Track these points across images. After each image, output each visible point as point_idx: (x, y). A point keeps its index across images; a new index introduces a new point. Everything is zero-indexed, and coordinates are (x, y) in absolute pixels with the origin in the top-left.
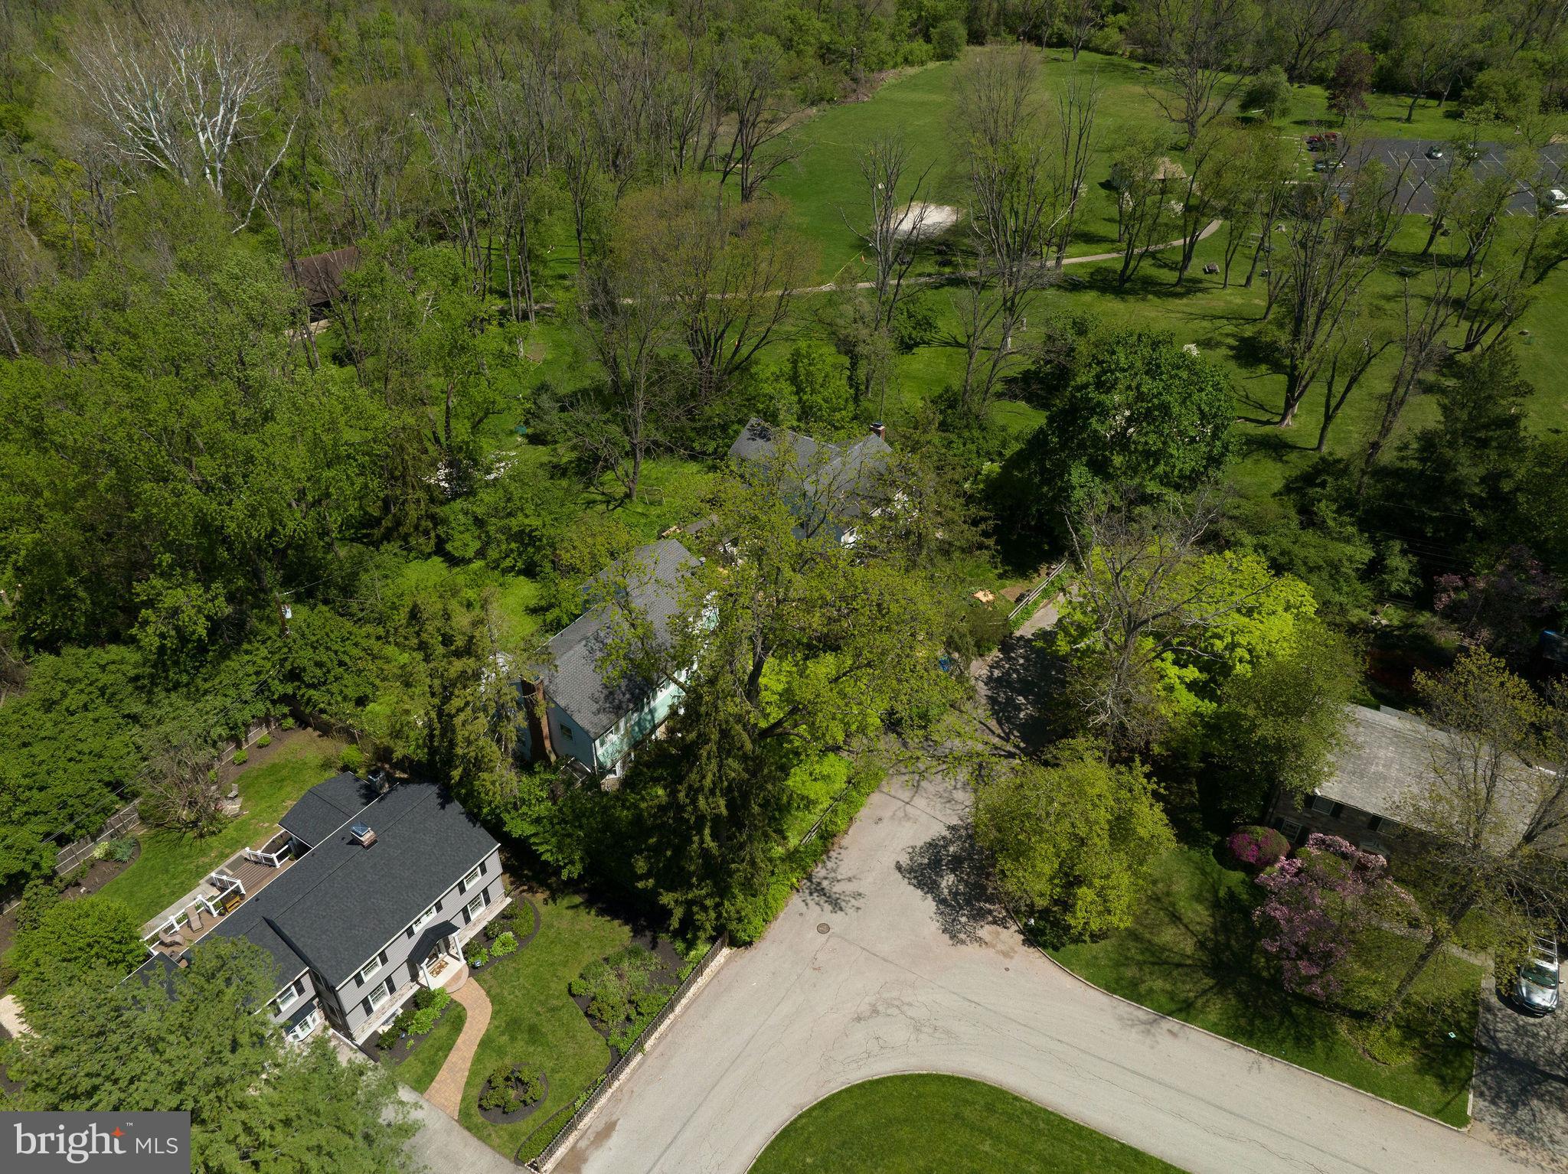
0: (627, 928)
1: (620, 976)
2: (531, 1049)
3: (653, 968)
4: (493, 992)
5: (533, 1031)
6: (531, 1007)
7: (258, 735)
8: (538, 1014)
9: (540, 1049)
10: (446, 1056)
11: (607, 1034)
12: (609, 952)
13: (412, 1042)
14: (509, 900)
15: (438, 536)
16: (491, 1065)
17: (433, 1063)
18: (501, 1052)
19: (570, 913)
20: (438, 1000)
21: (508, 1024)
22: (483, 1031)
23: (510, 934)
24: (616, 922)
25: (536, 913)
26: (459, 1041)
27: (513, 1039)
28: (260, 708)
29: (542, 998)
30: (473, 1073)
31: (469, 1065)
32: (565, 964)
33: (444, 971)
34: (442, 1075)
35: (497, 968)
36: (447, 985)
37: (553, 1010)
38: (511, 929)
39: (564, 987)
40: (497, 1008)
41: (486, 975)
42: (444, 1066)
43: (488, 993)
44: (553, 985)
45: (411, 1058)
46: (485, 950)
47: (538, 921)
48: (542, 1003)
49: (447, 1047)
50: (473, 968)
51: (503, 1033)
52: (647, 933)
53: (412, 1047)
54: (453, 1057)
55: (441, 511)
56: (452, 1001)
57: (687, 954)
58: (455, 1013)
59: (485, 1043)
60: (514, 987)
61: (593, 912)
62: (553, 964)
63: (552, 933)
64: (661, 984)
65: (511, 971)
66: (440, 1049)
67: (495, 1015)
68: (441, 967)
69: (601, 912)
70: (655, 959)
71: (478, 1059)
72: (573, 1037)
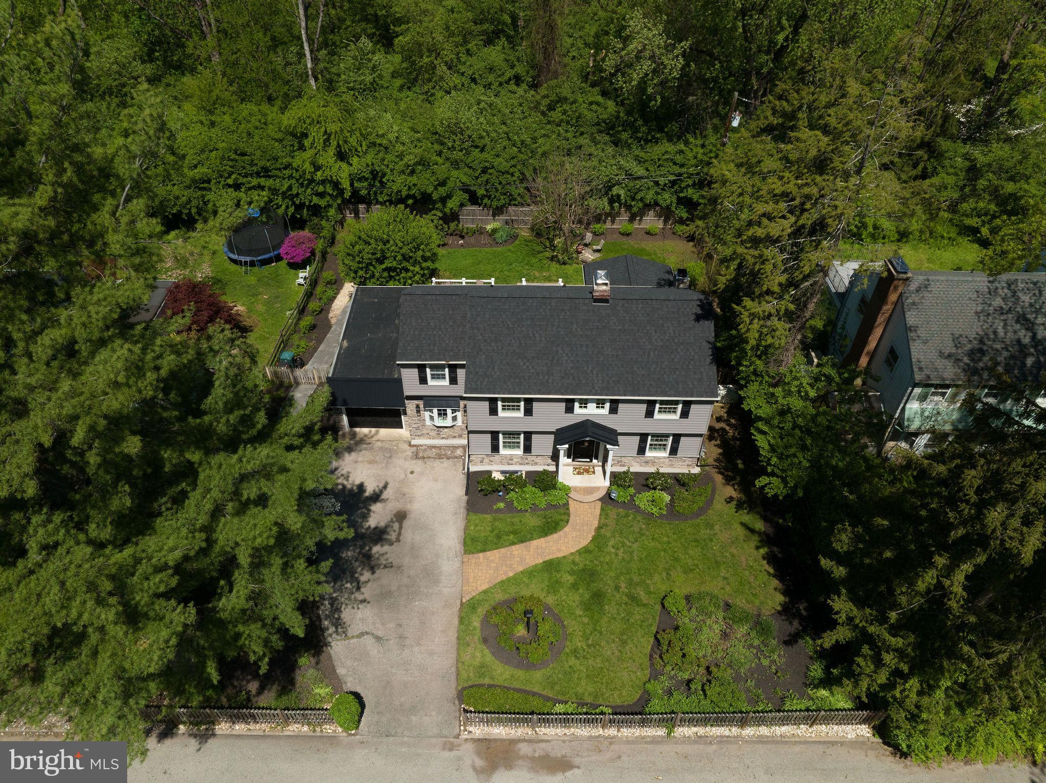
0: (780, 598)
1: (725, 635)
2: (579, 612)
3: (766, 662)
4: (603, 531)
5: (598, 597)
6: (617, 577)
7: (651, 221)
8: (617, 588)
9: (586, 620)
10: (513, 544)
11: (655, 675)
12: (740, 602)
13: (502, 505)
14: (696, 470)
15: (925, 168)
16: (535, 589)
17: (499, 537)
18: (554, 587)
19: (741, 531)
20: (554, 492)
21: (584, 570)
22: (560, 555)
23: (667, 498)
24: (775, 583)
25: (709, 503)
26: (535, 543)
27: (574, 586)
28: (667, 198)
29: (636, 579)
30: (514, 580)
31: (521, 569)
32: (687, 571)
33: (586, 476)
34: (494, 555)
35: (627, 516)
36: (576, 489)
37: (633, 599)
38: (672, 495)
39: (663, 588)
40: (592, 547)
41: (613, 512)
42: (503, 550)
43: (599, 528)
44: (656, 578)
45: (489, 517)
46: (632, 490)
47: (702, 511)
48: (631, 583)
49: (522, 537)
50: (608, 496)
51: (572, 573)
52: (796, 623)
53: (499, 511)
54: (517, 550)
55: (944, 144)
56: (566, 505)
57: (816, 687)
58: (557, 517)
59: (551, 566)
60: (623, 545)
61: (762, 551)
62: (676, 560)
63: (704, 533)
64: (757, 686)
65: (637, 530)
66: (515, 532)
67: (586, 551)
68: (587, 471)
69: (770, 559)
70: (778, 656)
71: (530, 573)
72: (624, 643)
